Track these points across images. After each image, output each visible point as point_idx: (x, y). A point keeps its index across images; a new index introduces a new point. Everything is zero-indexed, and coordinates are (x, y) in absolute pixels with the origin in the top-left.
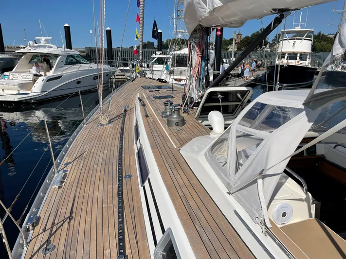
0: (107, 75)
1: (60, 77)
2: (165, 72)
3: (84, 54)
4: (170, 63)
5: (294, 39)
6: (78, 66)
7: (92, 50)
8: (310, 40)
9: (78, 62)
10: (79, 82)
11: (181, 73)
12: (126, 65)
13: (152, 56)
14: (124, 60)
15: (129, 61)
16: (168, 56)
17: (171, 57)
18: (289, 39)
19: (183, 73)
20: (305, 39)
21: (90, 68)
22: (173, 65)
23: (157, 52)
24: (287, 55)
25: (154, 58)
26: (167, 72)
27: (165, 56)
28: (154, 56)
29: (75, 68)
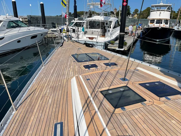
0: (42, 35)
1: (3, 38)
2: (82, 32)
3: (27, 20)
4: (85, 26)
5: (160, 11)
6: (17, 29)
7: (32, 17)
8: (169, 11)
9: (18, 26)
10: (19, 41)
11: (92, 33)
12: (55, 27)
13: (72, 21)
14: (53, 23)
15: (56, 24)
16: (84, 21)
17: (86, 22)
18: (157, 11)
19: (94, 33)
20: (166, 11)
21: (28, 30)
22: (87, 28)
23: (75, 19)
24: (155, 20)
25: (73, 23)
26: (83, 33)
27: (82, 21)
28: (73, 21)
29: (15, 31)
